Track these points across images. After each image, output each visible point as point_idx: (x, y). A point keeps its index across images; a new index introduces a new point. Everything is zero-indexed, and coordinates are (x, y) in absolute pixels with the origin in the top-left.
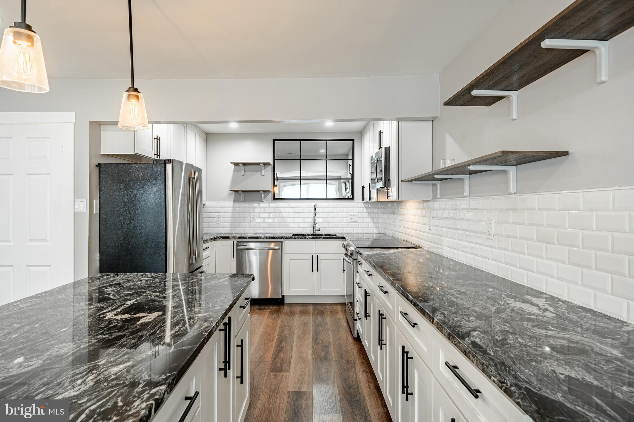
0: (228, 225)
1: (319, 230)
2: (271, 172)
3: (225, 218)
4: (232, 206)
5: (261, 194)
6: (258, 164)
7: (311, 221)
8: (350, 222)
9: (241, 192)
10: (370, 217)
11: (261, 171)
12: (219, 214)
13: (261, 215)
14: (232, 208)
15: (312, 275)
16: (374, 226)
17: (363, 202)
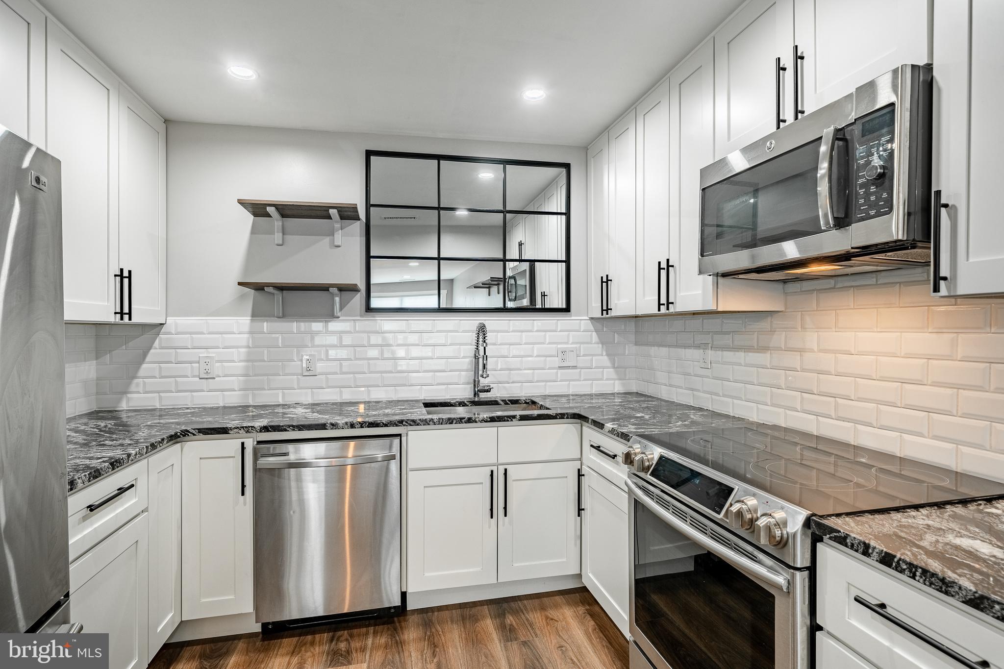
0: (235, 382)
1: (488, 391)
2: (358, 239)
3: (225, 364)
4: (246, 328)
5: (333, 295)
7: (465, 367)
8: (560, 368)
9: (271, 289)
10: (608, 355)
11: (332, 233)
12: (209, 353)
13: (332, 353)
14: (246, 336)
15: (490, 527)
16: (615, 376)
17: (592, 319)
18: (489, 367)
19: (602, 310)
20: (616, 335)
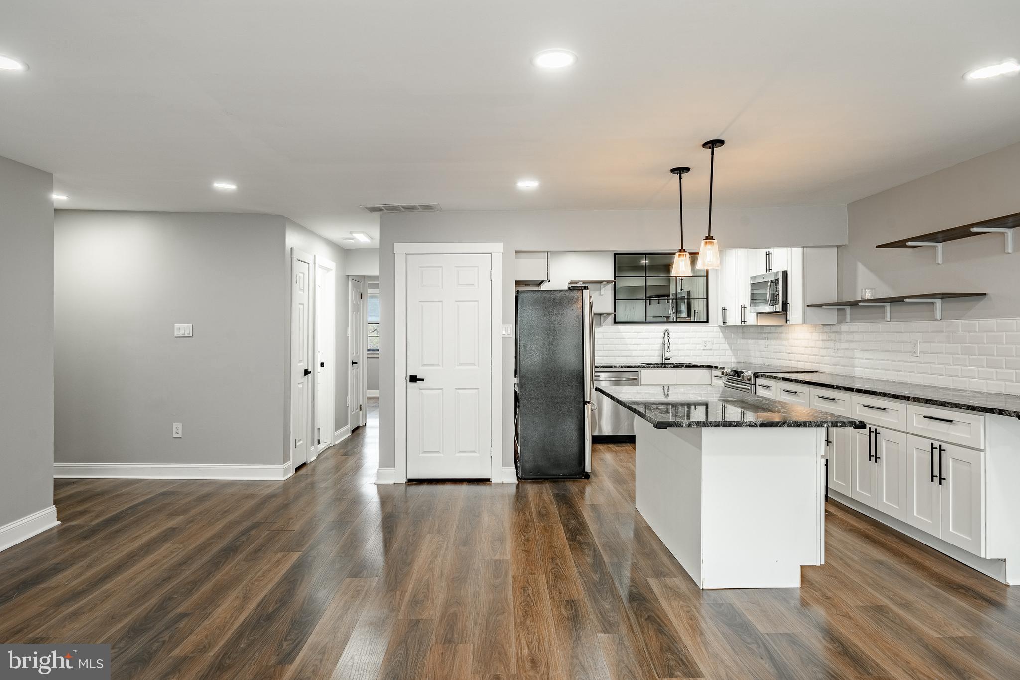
1: (669, 359)
2: (611, 292)
6: (600, 283)
7: (658, 349)
8: (704, 349)
10: (728, 344)
11: (600, 290)
16: (732, 354)
17: (720, 326)
18: (670, 347)
19: (742, 322)
20: (733, 335)
